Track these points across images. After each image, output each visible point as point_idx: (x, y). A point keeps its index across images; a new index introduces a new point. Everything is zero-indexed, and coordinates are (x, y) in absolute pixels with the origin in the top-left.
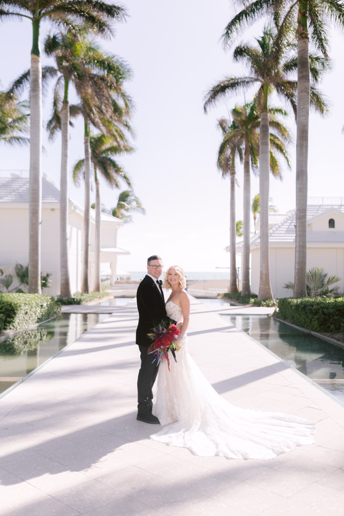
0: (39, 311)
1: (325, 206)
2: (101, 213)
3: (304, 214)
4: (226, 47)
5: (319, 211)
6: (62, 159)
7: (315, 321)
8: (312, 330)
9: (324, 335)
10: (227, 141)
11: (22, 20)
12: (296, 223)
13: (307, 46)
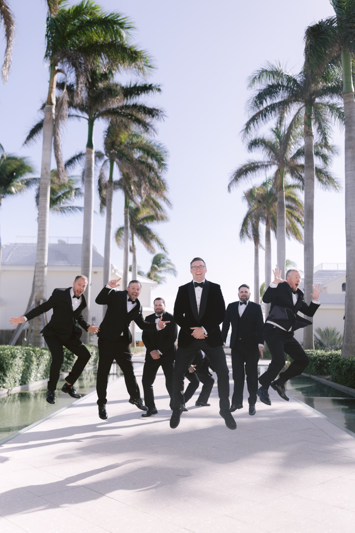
1: (340, 271)
2: (137, 275)
3: (311, 280)
4: (244, 140)
5: (330, 278)
8: (312, 375)
9: (319, 377)
10: (250, 213)
11: (80, 120)
12: (305, 286)
13: (312, 142)
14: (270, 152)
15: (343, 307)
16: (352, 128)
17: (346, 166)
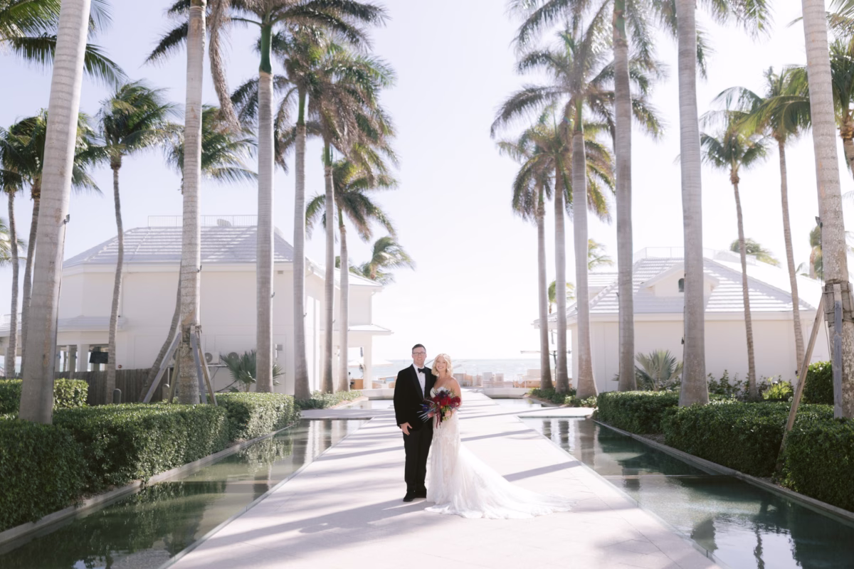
0: (275, 415)
1: (675, 259)
2: (349, 273)
3: (628, 278)
5: (666, 268)
6: (296, 203)
7: (635, 420)
8: (634, 433)
9: (645, 437)
10: (529, 170)
12: (619, 289)
13: (626, 56)
14: (559, 72)
15: (681, 317)
16: (689, 36)
17: (681, 97)
